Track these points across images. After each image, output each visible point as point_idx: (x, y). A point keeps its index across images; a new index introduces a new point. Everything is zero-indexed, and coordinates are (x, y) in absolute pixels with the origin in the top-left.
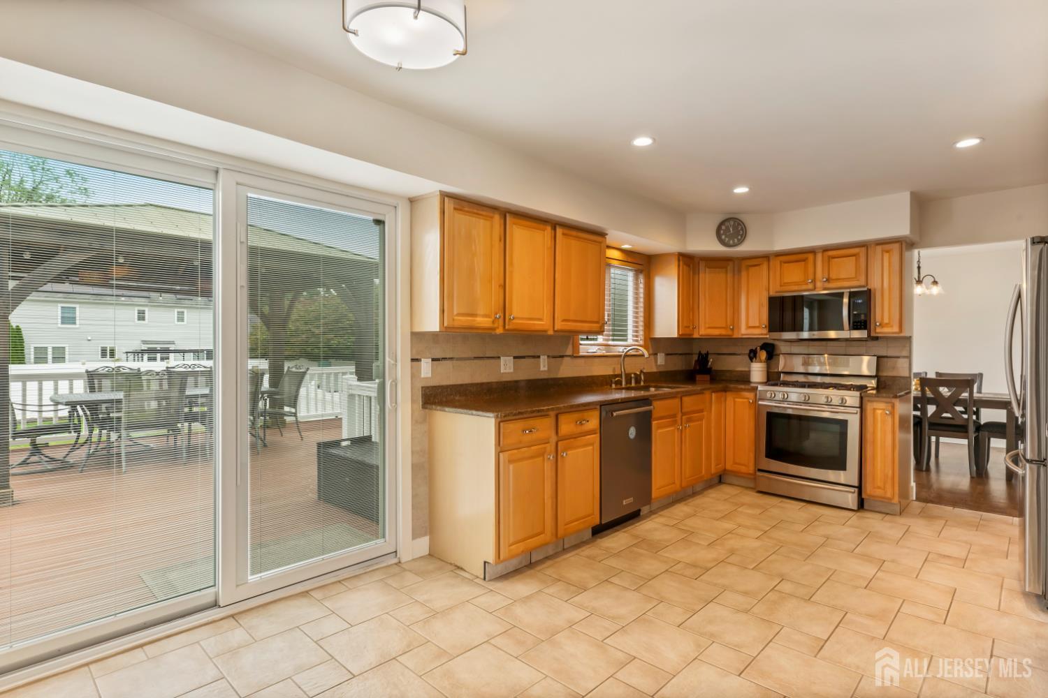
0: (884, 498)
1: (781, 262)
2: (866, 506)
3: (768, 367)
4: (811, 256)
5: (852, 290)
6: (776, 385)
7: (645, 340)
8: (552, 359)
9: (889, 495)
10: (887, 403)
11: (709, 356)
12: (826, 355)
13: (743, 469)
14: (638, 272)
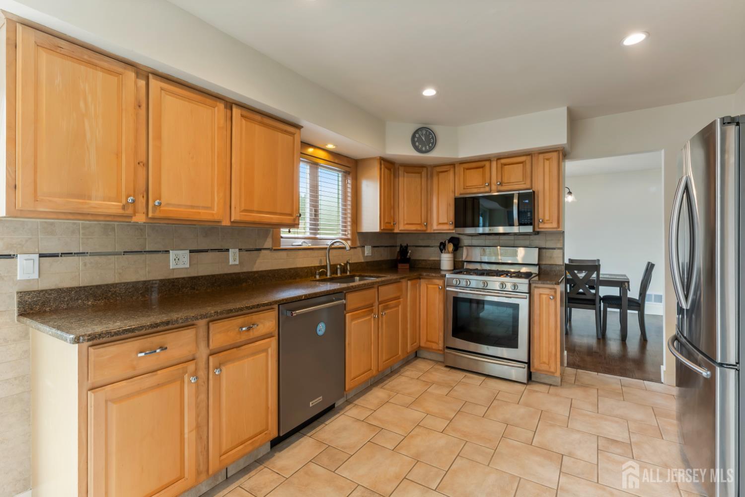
0: (548, 372)
1: (464, 169)
2: (533, 379)
3: (455, 257)
4: (487, 163)
5: (521, 192)
6: (460, 273)
7: (353, 234)
8: (245, 253)
9: (552, 370)
10: (551, 289)
11: (409, 248)
12: (499, 247)
13: (434, 346)
14: (346, 174)
